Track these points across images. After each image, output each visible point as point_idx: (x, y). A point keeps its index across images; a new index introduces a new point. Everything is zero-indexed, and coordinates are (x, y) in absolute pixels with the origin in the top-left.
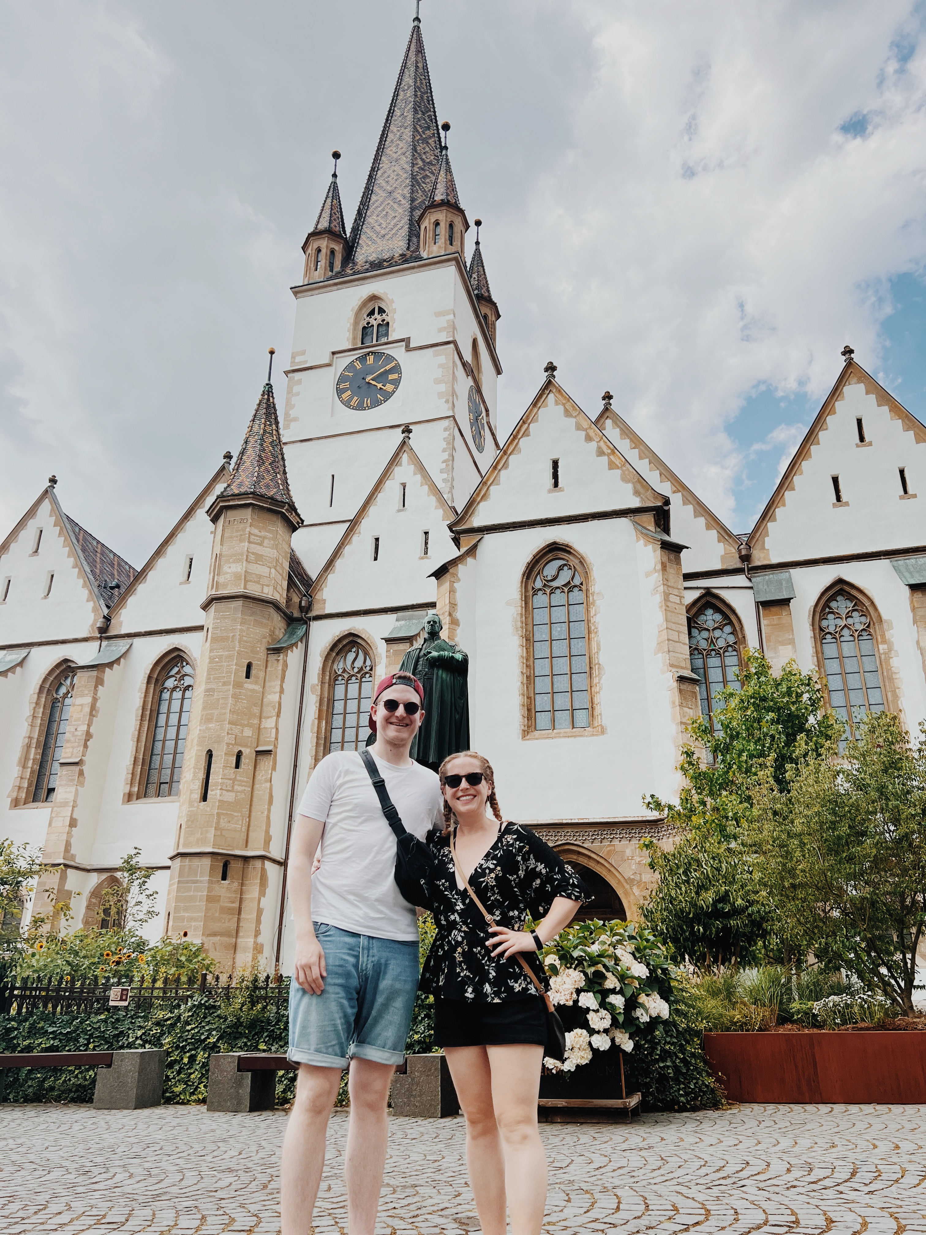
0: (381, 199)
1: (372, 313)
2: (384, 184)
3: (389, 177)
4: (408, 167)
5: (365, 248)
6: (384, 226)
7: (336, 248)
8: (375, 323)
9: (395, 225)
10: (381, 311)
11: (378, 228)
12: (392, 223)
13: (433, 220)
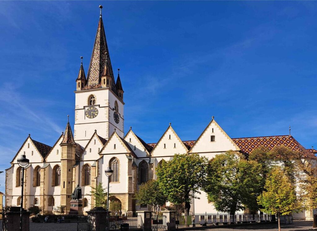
0: (93, 70)
1: (92, 98)
2: (94, 66)
3: (94, 64)
4: (99, 62)
5: (90, 82)
6: (94, 77)
7: (83, 82)
8: (93, 100)
9: (96, 78)
10: (94, 98)
11: (92, 77)
12: (96, 77)
13: (104, 79)
